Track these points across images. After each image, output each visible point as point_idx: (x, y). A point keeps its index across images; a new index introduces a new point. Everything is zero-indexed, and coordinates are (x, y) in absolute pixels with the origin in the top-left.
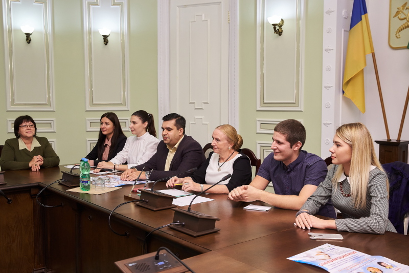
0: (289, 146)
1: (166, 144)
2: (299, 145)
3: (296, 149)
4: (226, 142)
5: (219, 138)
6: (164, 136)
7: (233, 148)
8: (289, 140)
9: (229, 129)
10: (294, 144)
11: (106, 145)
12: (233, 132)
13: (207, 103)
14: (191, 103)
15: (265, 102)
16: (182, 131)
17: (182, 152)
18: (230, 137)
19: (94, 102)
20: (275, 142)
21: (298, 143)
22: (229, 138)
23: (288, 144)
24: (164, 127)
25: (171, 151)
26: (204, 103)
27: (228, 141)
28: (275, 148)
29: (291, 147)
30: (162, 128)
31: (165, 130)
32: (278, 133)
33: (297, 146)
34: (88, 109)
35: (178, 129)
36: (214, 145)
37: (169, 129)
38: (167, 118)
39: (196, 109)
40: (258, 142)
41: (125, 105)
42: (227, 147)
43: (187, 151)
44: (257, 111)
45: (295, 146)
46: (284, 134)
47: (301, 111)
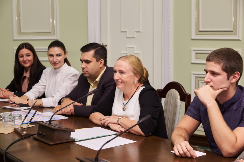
0: (226, 77)
1: (86, 78)
2: (237, 76)
3: (234, 81)
4: (132, 74)
5: (123, 69)
6: (83, 69)
7: (139, 81)
8: (225, 70)
9: (134, 59)
10: (231, 75)
11: (25, 77)
12: (139, 62)
13: (139, 32)
14: (122, 32)
15: (201, 30)
16: (103, 62)
17: (104, 85)
18: (137, 69)
19: (22, 31)
20: (208, 73)
21: (235, 74)
22: (135, 69)
23: (225, 74)
24: (82, 59)
25: (92, 84)
26: (137, 32)
27: (134, 73)
28: (209, 80)
29: (228, 79)
30: (81, 60)
31: (83, 62)
32: (212, 63)
33: (234, 77)
34: (15, 38)
35: (98, 61)
36: (118, 78)
37: (88, 62)
38: (85, 49)
39: (127, 38)
40: (193, 72)
41: (54, 34)
42: (132, 80)
43: (109, 84)
44: (192, 39)
45: (232, 77)
46: (219, 63)
47: (239, 40)
